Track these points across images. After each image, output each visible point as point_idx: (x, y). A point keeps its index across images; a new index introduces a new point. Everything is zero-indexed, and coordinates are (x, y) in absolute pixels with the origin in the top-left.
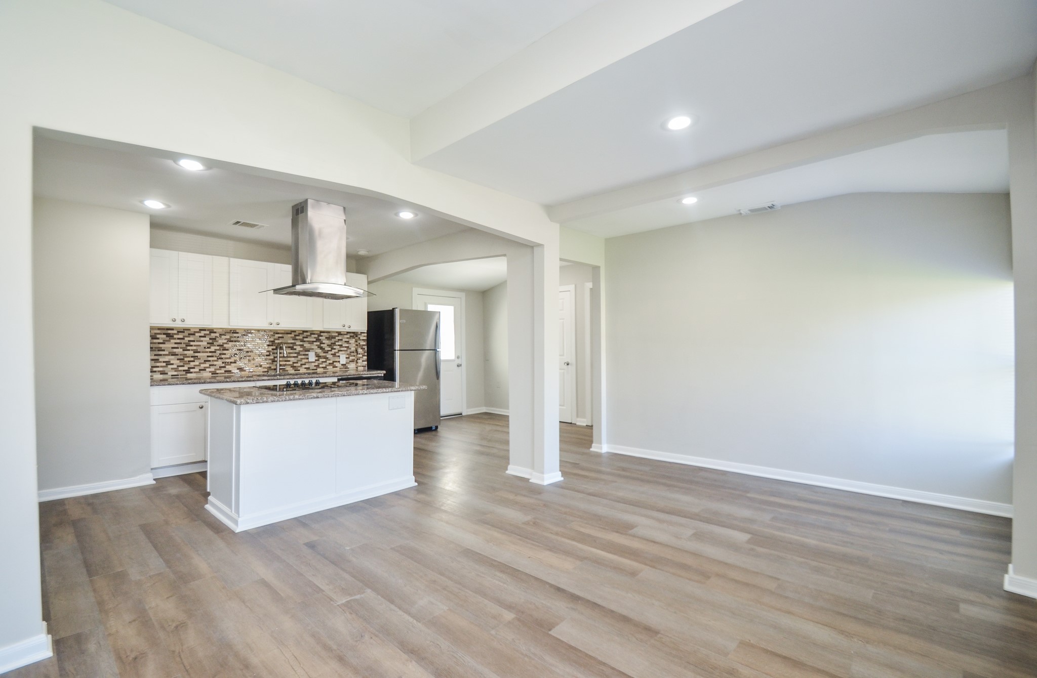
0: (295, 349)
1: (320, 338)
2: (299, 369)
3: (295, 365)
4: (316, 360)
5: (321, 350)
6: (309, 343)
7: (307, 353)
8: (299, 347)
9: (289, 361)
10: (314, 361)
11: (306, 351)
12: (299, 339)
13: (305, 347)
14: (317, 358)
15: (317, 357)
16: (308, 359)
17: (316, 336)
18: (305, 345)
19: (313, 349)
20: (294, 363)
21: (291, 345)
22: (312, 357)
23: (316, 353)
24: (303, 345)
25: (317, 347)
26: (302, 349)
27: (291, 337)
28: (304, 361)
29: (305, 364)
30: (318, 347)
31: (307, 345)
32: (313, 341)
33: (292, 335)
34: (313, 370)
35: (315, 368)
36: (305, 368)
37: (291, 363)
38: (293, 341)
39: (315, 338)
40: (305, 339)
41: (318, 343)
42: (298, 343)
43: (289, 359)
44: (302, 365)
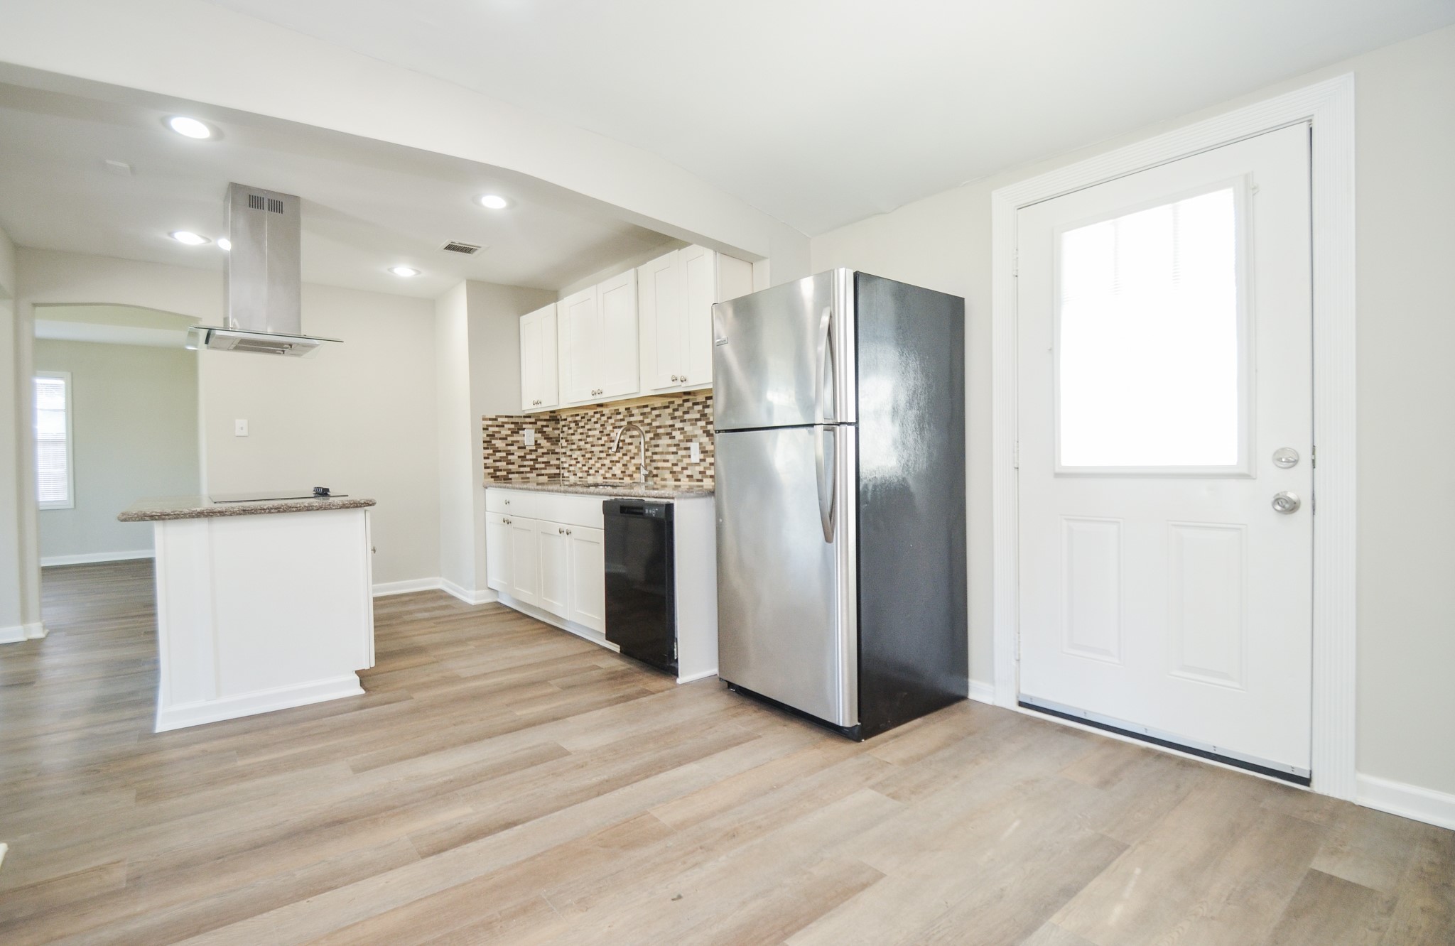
0: (674, 438)
1: (707, 411)
2: (680, 476)
3: (675, 469)
4: (701, 460)
5: (708, 438)
6: (692, 425)
7: (689, 444)
8: (678, 432)
9: (667, 461)
10: (698, 461)
11: (688, 441)
12: (679, 417)
13: (686, 432)
14: (702, 456)
15: (703, 452)
16: (690, 456)
17: (700, 407)
18: (686, 429)
19: (696, 436)
20: (674, 465)
21: (669, 430)
22: (696, 456)
23: (701, 444)
24: (683, 429)
25: (701, 431)
26: (681, 437)
27: (669, 414)
28: (686, 461)
29: (686, 469)
30: (704, 432)
31: (688, 428)
32: (697, 420)
33: (670, 410)
34: (698, 480)
35: (700, 477)
36: (688, 476)
37: (669, 465)
38: (671, 422)
39: (699, 411)
40: (687, 417)
41: (703, 423)
42: (679, 425)
43: (668, 457)
44: (683, 469)
